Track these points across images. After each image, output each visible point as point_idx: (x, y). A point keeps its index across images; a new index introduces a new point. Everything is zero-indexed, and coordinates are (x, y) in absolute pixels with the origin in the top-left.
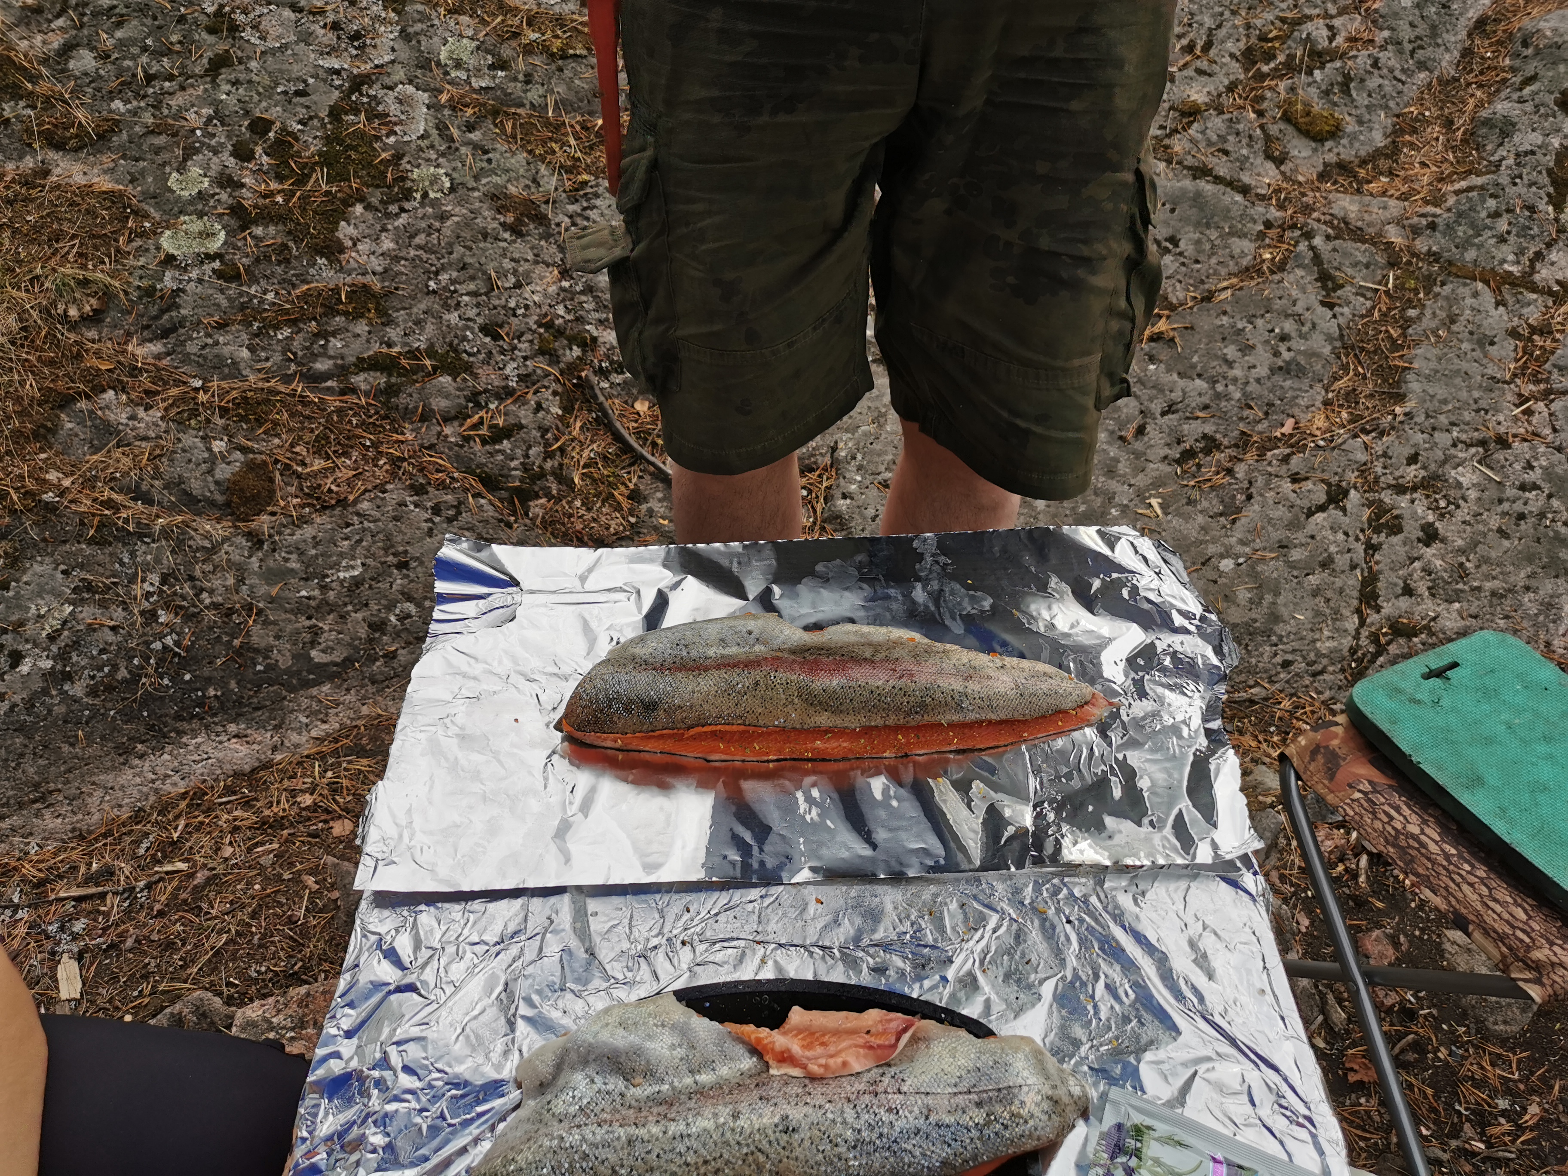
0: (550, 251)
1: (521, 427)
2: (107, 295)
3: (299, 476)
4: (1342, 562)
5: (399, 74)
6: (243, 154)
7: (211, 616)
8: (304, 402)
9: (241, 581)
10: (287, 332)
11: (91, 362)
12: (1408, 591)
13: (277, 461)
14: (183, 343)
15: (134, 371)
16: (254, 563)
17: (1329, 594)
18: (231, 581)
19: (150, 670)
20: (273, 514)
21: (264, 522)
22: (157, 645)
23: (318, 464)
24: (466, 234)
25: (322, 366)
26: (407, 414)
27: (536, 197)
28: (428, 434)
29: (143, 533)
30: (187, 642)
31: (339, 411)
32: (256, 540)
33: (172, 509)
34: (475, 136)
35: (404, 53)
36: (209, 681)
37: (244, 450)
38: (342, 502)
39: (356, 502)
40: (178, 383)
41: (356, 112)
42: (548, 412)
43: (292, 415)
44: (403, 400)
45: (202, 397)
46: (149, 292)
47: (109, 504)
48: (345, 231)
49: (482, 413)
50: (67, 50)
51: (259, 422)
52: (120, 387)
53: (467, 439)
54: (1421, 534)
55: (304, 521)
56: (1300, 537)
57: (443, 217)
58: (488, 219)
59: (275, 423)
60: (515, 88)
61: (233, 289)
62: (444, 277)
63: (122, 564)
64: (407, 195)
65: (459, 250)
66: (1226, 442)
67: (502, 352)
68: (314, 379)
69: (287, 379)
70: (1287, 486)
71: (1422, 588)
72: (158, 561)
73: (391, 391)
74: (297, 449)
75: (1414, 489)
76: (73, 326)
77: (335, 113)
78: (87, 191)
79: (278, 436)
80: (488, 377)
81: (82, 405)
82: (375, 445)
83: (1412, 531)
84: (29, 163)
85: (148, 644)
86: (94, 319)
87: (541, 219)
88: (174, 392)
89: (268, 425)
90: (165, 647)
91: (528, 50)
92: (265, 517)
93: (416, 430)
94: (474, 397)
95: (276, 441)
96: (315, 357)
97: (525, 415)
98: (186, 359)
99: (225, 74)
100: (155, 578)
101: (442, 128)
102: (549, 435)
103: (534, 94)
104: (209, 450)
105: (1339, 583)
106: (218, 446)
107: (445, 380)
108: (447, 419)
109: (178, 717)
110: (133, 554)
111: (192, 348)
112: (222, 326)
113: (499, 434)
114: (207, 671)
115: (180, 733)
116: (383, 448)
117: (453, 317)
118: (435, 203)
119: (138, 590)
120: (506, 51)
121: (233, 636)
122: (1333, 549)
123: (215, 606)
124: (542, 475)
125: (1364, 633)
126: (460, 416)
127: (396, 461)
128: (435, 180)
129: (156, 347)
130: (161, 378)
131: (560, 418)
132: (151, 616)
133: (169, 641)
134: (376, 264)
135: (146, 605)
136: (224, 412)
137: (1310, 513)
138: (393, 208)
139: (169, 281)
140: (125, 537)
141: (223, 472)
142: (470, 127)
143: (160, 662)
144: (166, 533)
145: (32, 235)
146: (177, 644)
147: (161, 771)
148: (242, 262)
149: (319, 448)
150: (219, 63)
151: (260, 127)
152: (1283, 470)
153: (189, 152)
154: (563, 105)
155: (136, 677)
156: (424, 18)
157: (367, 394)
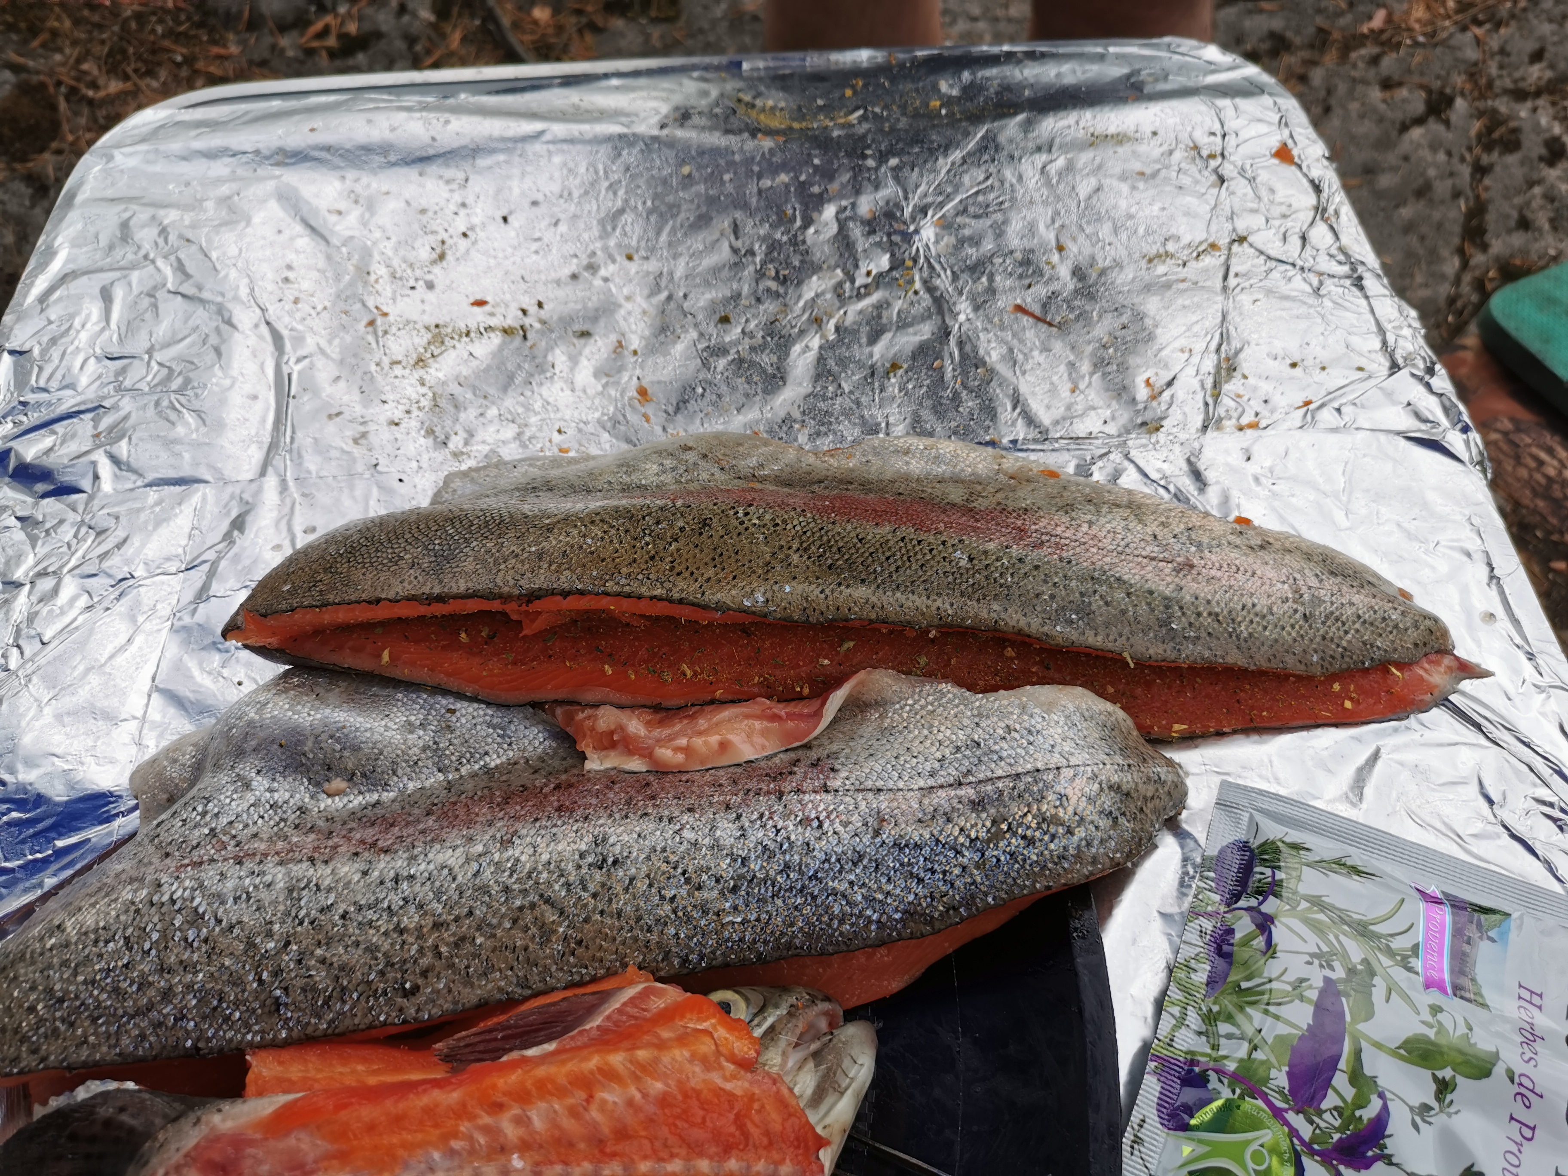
1: (378, 35)
3: (91, 102)
4: (1442, 188)
12: (1524, 224)
13: (59, 83)
17: (1425, 229)
20: (59, 152)
21: (47, 163)
23: (114, 86)
26: (229, 20)
28: (259, 46)
31: (139, 17)
32: (38, 186)
37: (13, 68)
42: (415, 15)
43: (77, 22)
49: (329, 19)
51: (33, 31)
53: (311, 54)
54: (1543, 151)
56: (1391, 158)
59: (54, 33)
66: (1297, 40)
70: (1376, 94)
71: (1542, 219)
74: (85, 66)
75: (1538, 94)
79: (60, 50)
82: (189, 61)
83: (1533, 146)
89: (44, 36)
92: (47, 155)
93: (243, 43)
95: (58, 57)
97: (385, 20)
102: (418, 48)
105: (1437, 215)
108: (283, 28)
113: (353, 47)
116: (200, 65)
122: (1432, 172)
125: (1467, 278)
126: (300, 22)
131: (434, 26)
137: (1404, 128)
149: (114, 64)
152: (1372, 73)
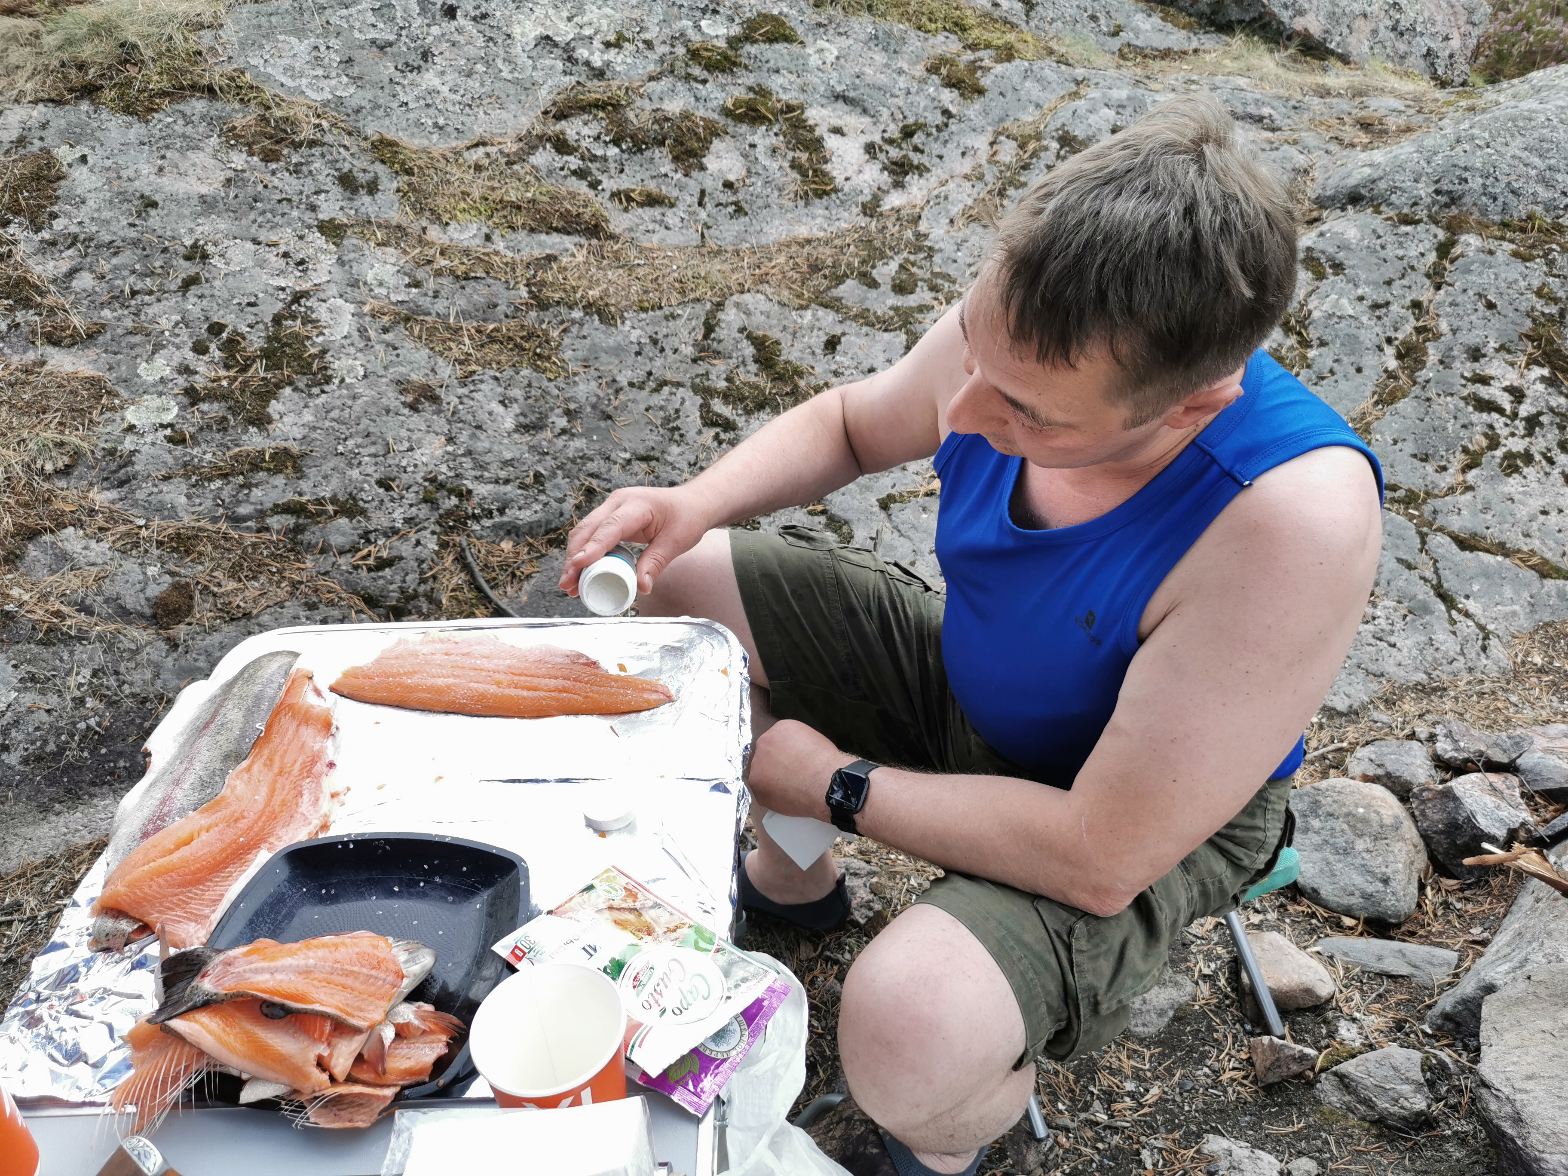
0: (440, 424)
1: (401, 558)
2: (77, 455)
3: (215, 595)
5: (333, 290)
6: (200, 349)
7: (129, 703)
8: (226, 537)
9: (157, 676)
10: (218, 483)
11: (59, 505)
13: (198, 583)
14: (133, 492)
15: (92, 512)
16: (170, 661)
18: (148, 676)
19: (74, 745)
20: (190, 624)
21: (181, 631)
22: (82, 725)
23: (232, 585)
24: (373, 410)
25: (244, 510)
26: (309, 547)
27: (433, 382)
28: (325, 562)
29: (82, 637)
30: (106, 723)
31: (254, 545)
32: (173, 644)
33: (109, 618)
34: (388, 337)
35: (339, 274)
36: (121, 754)
37: (172, 574)
38: (247, 616)
39: (258, 615)
40: (126, 522)
41: (294, 317)
42: (425, 547)
43: (215, 548)
44: (307, 537)
45: (144, 533)
46: (112, 452)
47: (58, 614)
48: (274, 407)
49: (371, 548)
50: (72, 273)
51: (188, 552)
52: (78, 524)
53: (356, 567)
55: (214, 629)
57: (354, 398)
58: (393, 399)
59: (201, 554)
60: (425, 302)
61: (179, 450)
62: (350, 443)
63: (61, 660)
64: (328, 380)
65: (365, 422)
67: (393, 500)
68: (236, 520)
69: (215, 520)
72: (91, 659)
73: (298, 529)
74: (215, 574)
76: (48, 478)
77: (277, 320)
78: (73, 377)
79: (202, 563)
80: (379, 520)
81: (47, 538)
82: (279, 571)
84: (31, 356)
85: (74, 724)
86: (65, 472)
87: (435, 399)
88: (122, 528)
89: (195, 555)
90: (89, 728)
91: (439, 273)
92: (182, 626)
93: (316, 561)
94: (366, 536)
95: (200, 568)
96: (239, 503)
97: (405, 549)
98: (135, 504)
99: (194, 290)
100: (87, 672)
101: (362, 331)
102: (424, 566)
103: (440, 306)
104: (144, 573)
106: (152, 571)
107: (343, 521)
108: (341, 553)
109: (93, 784)
110: (72, 653)
111: (140, 495)
112: (166, 478)
113: (383, 564)
114: (120, 747)
115: (92, 796)
116: (287, 574)
117: (355, 473)
118: (349, 387)
119: (72, 681)
120: (420, 274)
121: (145, 719)
123: (134, 695)
124: (415, 596)
126: (354, 549)
127: (295, 585)
128: (351, 370)
129: (113, 494)
130: (112, 518)
131: (437, 553)
132: (80, 702)
133: (92, 722)
134: (298, 433)
135: (78, 694)
136: (160, 544)
138: (316, 390)
139: (129, 443)
140: (67, 639)
141: (154, 591)
142: (385, 330)
143: (84, 737)
144: (100, 638)
145: (25, 410)
146: (99, 724)
147: (72, 826)
148: (188, 430)
149: (234, 573)
150: (189, 283)
151: (216, 329)
153: (158, 348)
154: (464, 314)
155: (61, 750)
156: (357, 249)
157: (278, 532)
